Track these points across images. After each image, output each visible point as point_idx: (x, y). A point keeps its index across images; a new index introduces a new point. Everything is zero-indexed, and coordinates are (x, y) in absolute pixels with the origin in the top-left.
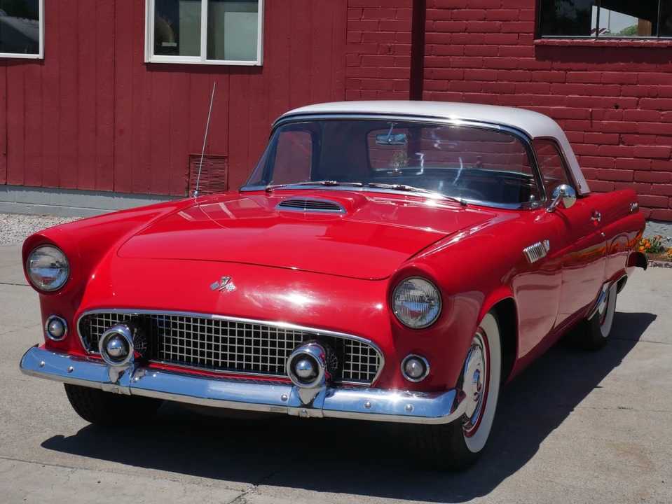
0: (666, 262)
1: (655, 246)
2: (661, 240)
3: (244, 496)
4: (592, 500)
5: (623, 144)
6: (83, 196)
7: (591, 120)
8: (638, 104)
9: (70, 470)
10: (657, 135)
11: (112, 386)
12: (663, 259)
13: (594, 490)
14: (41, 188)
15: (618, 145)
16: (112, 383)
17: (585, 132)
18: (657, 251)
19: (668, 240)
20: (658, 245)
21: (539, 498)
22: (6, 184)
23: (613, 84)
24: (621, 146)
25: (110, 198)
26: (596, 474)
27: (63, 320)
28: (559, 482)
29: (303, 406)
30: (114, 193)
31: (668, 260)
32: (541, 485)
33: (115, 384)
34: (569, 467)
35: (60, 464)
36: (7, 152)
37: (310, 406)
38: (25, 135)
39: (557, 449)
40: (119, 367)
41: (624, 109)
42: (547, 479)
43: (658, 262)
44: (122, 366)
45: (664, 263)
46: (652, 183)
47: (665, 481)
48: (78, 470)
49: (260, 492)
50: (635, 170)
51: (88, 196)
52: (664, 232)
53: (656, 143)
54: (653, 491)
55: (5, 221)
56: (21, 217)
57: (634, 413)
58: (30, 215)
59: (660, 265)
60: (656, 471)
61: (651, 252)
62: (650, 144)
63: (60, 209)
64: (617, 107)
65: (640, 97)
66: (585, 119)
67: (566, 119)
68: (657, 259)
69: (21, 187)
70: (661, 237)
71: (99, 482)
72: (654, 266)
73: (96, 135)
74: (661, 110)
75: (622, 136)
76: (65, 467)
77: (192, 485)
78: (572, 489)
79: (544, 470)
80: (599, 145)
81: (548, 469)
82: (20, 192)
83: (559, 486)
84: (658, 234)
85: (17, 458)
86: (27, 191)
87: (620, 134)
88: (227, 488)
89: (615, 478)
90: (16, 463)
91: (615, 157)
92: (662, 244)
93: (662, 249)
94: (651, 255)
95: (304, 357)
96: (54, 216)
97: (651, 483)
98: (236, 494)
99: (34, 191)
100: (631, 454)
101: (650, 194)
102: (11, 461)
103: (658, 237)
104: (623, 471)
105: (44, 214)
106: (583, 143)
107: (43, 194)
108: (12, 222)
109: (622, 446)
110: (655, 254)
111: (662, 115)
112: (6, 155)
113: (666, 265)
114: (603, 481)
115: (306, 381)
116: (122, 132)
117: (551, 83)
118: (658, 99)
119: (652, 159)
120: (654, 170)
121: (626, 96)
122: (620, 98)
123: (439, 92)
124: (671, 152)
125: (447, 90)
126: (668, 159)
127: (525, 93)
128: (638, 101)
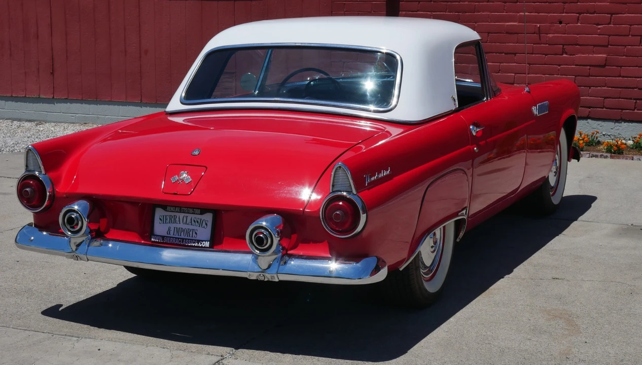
0: (601, 154)
1: (593, 140)
2: (598, 135)
3: (223, 361)
4: (524, 360)
5: (566, 54)
6: (116, 107)
7: (540, 34)
8: (578, 19)
9: (76, 339)
10: (594, 46)
12: (599, 151)
13: (526, 350)
14: (82, 101)
15: (562, 55)
17: (534, 44)
18: (594, 144)
19: (604, 135)
20: (595, 139)
21: (478, 358)
22: (53, 98)
23: (558, 3)
24: (564, 55)
25: (139, 108)
26: (529, 337)
28: (496, 344)
30: (141, 104)
31: (603, 152)
32: (481, 347)
34: (505, 331)
35: (68, 334)
36: (53, 71)
38: (67, 56)
39: (497, 315)
41: (567, 24)
42: (487, 342)
43: (595, 153)
45: (599, 154)
46: (590, 87)
47: (587, 342)
48: (83, 340)
49: (236, 357)
50: (576, 76)
51: (121, 107)
52: (600, 128)
53: (594, 53)
54: (577, 350)
55: (53, 129)
56: (66, 125)
57: (566, 283)
58: (73, 123)
59: (596, 156)
60: (581, 333)
61: (589, 146)
62: (589, 53)
63: (98, 118)
64: (561, 23)
65: (580, 13)
66: (534, 33)
67: (518, 34)
68: (594, 151)
69: (66, 100)
70: (598, 132)
71: (99, 350)
72: (591, 157)
73: (126, 55)
74: (598, 24)
75: (565, 47)
76: (72, 336)
77: (179, 352)
78: (507, 350)
79: (485, 334)
80: (546, 55)
81: (489, 333)
82: (65, 104)
83: (496, 348)
84: (596, 130)
85: (33, 329)
86: (71, 103)
87: (563, 45)
88: (209, 354)
89: (545, 340)
90: (32, 333)
91: (559, 65)
92: (598, 138)
93: (599, 143)
94: (589, 148)
96: (93, 124)
97: (576, 344)
98: (216, 359)
99: (76, 103)
100: (561, 318)
101: (588, 96)
102: (27, 332)
103: (595, 133)
104: (553, 334)
105: (85, 122)
106: (532, 54)
107: (84, 105)
108: (58, 129)
109: (553, 312)
110: (592, 147)
111: (599, 29)
112: (52, 73)
113: (601, 156)
114: (535, 343)
116: (146, 52)
117: (505, 3)
118: (595, 15)
119: (590, 66)
120: (592, 76)
121: (568, 13)
122: (564, 14)
123: (411, 13)
124: (606, 60)
125: (418, 11)
126: (604, 66)
127: (483, 12)
128: (579, 17)
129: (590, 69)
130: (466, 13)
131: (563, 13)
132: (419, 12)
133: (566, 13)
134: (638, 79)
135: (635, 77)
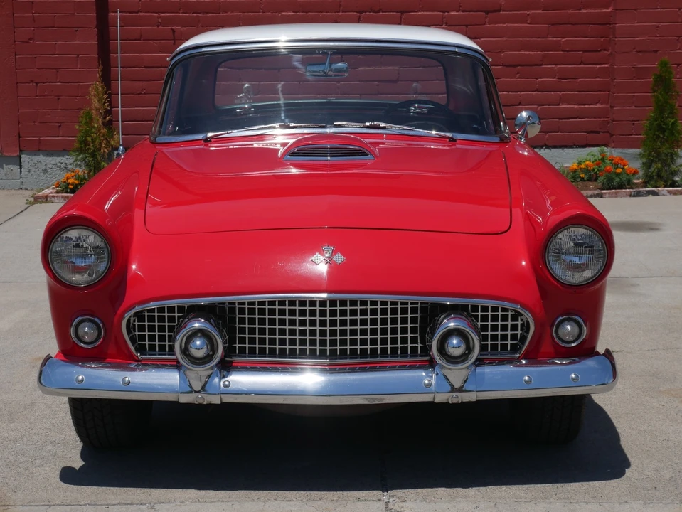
11: (194, 395)
16: (196, 392)
27: (96, 319)
29: (453, 389)
33: (199, 392)
37: (460, 390)
40: (203, 371)
44: (208, 369)
95: (450, 333)
115: (453, 360)
118: (381, 13)
119: (378, 81)
120: (381, 94)
121: (346, 12)
122: (340, 14)
123: (128, 14)
124: (399, 74)
125: (139, 12)
126: (396, 81)
127: (232, 12)
128: (360, 16)
129: (378, 85)
130: (207, 13)
131: (339, 12)
132: (141, 14)
133: (343, 12)
134: (440, 96)
135: (436, 94)
